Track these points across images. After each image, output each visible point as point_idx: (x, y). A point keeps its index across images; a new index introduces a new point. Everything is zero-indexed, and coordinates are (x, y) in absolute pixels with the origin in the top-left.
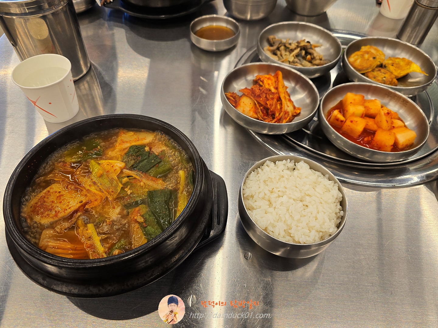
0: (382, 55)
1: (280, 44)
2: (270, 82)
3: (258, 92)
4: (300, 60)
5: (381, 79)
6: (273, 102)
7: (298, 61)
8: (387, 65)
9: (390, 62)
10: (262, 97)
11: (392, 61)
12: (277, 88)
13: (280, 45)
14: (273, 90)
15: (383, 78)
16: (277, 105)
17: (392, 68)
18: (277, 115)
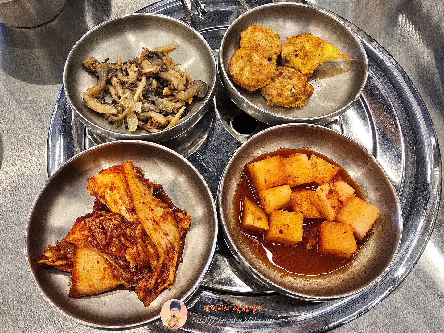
0: (276, 39)
1: (108, 73)
2: (116, 195)
3: (102, 238)
4: (153, 103)
5: (290, 93)
6: (137, 249)
7: (152, 107)
8: (288, 58)
9: (291, 48)
10: (113, 244)
11: (294, 44)
12: (133, 211)
13: (109, 76)
14: (129, 217)
15: (291, 90)
16: (146, 247)
17: (297, 62)
18: (154, 263)
